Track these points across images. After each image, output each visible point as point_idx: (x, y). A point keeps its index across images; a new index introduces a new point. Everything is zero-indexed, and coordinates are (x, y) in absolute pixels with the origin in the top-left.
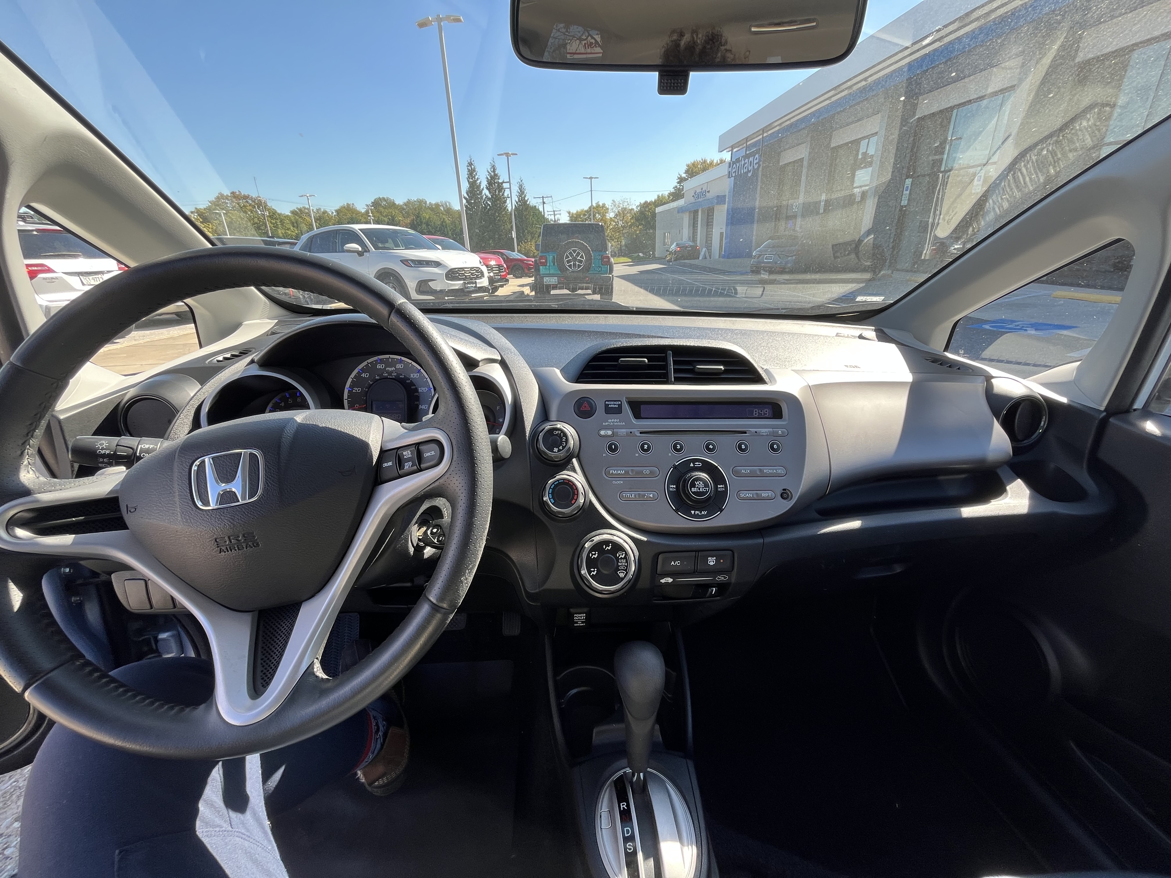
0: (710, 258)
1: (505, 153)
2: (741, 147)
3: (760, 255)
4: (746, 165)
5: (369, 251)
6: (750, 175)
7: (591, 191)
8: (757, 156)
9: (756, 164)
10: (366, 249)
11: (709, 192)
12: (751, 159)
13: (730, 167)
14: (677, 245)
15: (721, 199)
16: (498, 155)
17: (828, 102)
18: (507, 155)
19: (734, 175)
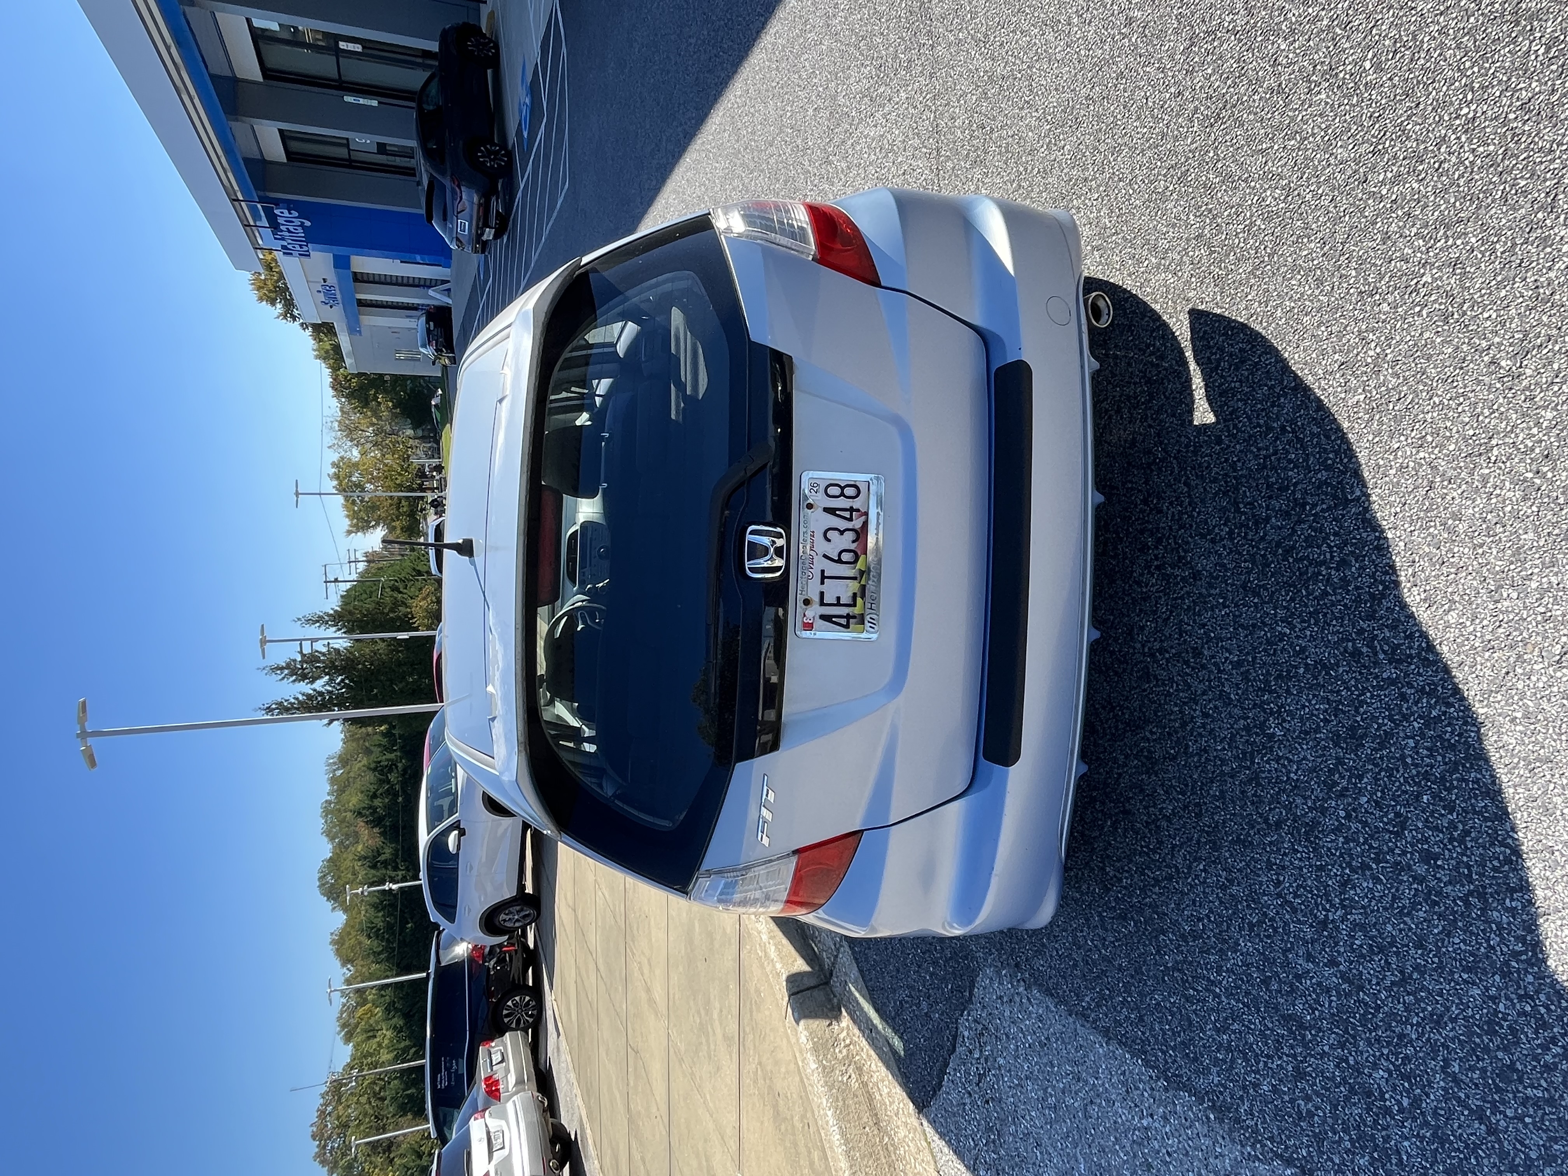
0: (448, 282)
1: (261, 646)
2: (257, 234)
3: (458, 239)
4: (291, 228)
5: (459, 821)
6: (308, 223)
7: (320, 494)
8: (277, 212)
9: (290, 213)
10: (456, 826)
11: (325, 280)
12: (281, 220)
13: (291, 254)
14: (424, 346)
15: (341, 263)
16: (264, 658)
17: (197, 101)
18: (264, 642)
19: (305, 248)
